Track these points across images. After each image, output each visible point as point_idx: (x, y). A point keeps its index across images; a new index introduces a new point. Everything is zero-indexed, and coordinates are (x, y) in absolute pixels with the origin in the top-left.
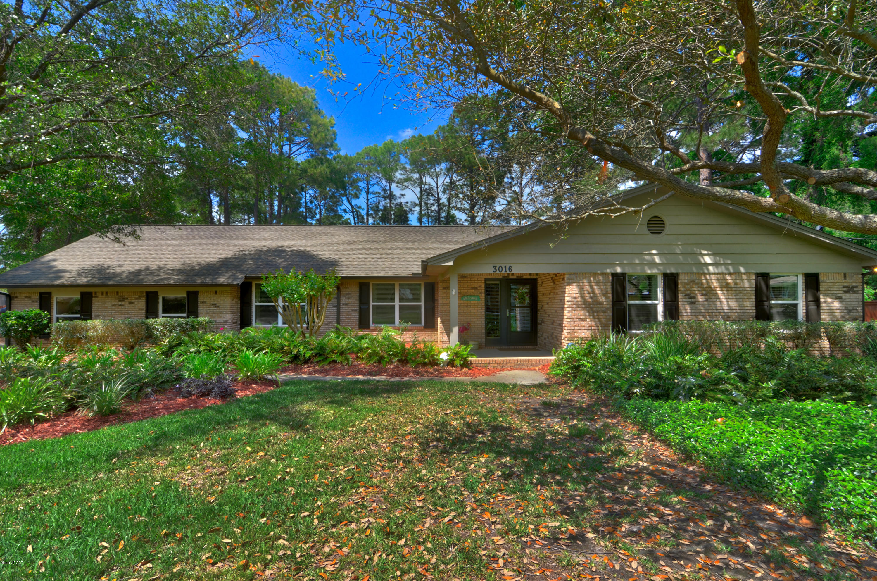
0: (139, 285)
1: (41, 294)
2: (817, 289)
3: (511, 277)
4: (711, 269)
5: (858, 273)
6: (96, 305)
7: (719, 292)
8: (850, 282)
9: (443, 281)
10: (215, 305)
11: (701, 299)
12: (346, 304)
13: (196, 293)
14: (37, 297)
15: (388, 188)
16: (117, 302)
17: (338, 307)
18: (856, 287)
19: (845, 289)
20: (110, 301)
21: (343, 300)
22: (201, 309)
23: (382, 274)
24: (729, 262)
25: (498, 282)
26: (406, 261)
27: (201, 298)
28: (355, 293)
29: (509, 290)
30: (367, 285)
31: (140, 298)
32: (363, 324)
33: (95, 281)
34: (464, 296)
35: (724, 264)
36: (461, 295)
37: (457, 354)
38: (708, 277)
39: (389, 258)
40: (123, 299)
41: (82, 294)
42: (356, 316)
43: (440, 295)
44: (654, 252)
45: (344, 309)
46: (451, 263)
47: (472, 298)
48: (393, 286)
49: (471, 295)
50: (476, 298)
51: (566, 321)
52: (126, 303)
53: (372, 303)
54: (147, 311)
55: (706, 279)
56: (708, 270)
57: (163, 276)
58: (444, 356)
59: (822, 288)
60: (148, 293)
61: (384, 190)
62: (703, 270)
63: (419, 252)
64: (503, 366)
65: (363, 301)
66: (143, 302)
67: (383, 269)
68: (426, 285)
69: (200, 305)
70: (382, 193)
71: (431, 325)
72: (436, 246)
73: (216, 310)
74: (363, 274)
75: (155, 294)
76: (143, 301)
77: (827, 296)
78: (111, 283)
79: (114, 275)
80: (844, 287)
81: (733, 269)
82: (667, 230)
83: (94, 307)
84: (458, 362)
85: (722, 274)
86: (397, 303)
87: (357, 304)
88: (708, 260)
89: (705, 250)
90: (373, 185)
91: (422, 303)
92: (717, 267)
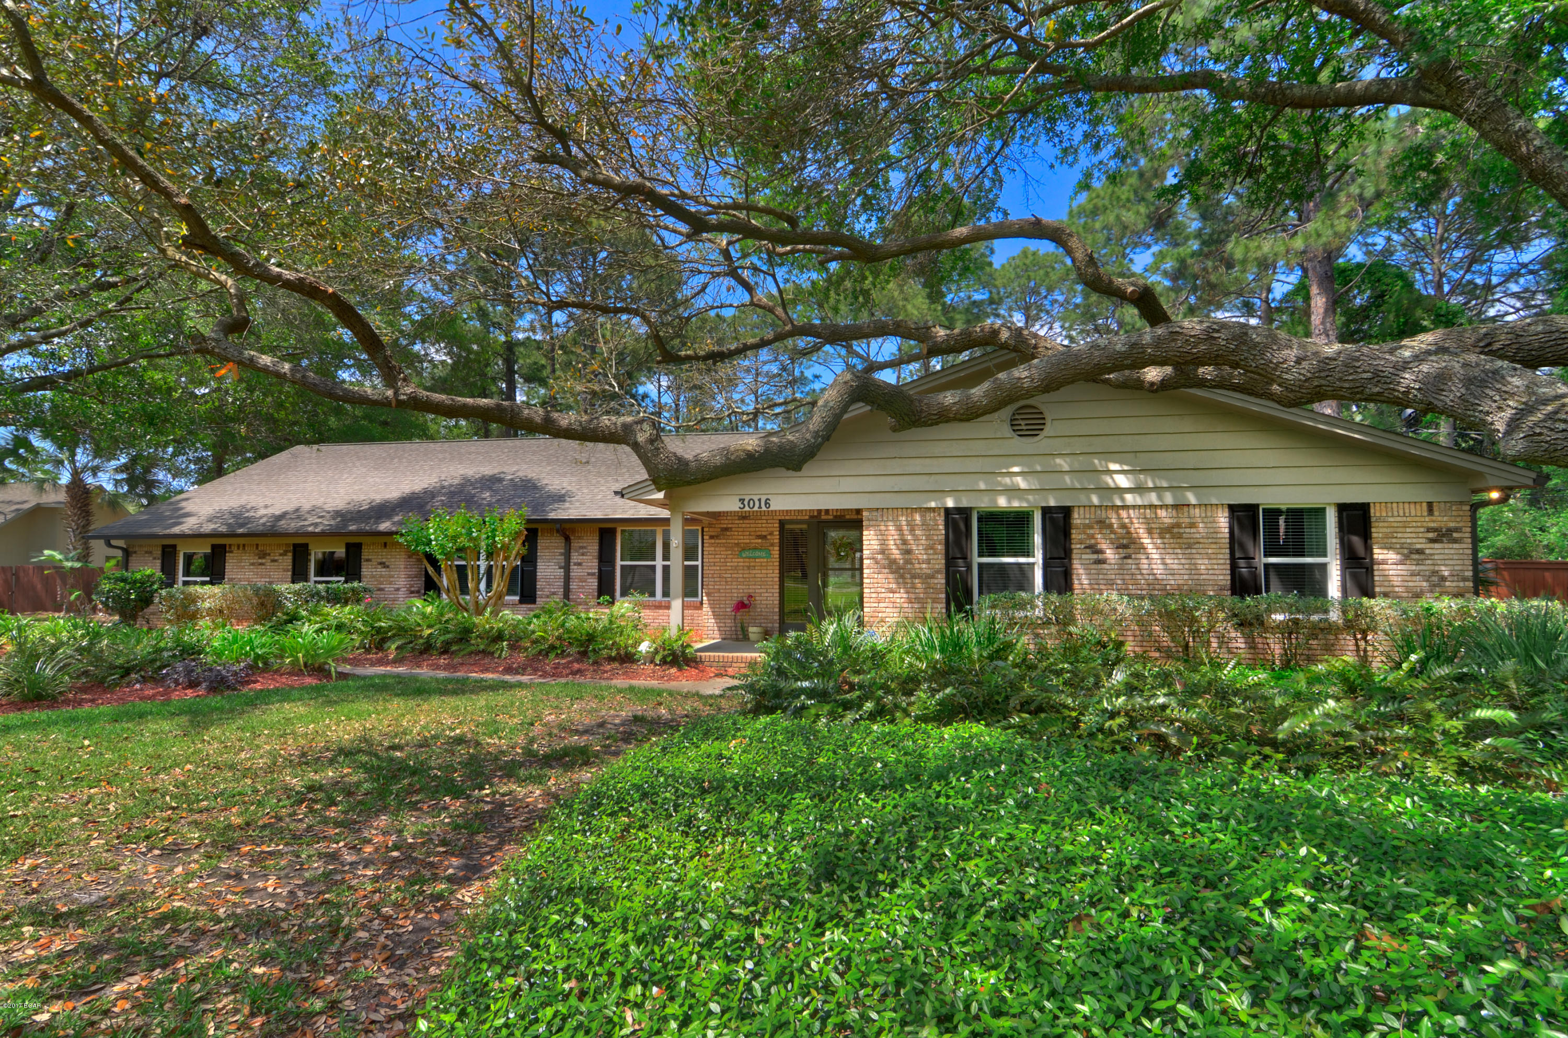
0: (285, 535)
1: (164, 547)
2: (1367, 535)
3: (824, 517)
4: (1129, 498)
5: (1461, 503)
6: (230, 564)
7: (1146, 541)
8: (1442, 520)
10: (383, 565)
11: (1110, 554)
12: (580, 564)
13: (359, 546)
14: (158, 552)
16: (257, 560)
17: (567, 568)
18: (1457, 530)
19: (1431, 535)
20: (248, 558)
21: (575, 557)
22: (366, 571)
24: (1165, 484)
25: (804, 526)
27: (365, 554)
28: (592, 546)
29: (822, 539)
30: (612, 532)
31: (284, 553)
33: (223, 529)
34: (744, 549)
35: (1155, 489)
37: (667, 644)
38: (1124, 514)
40: (263, 555)
41: (214, 547)
42: (595, 583)
44: (1016, 469)
45: (575, 572)
47: (758, 553)
48: (654, 533)
49: (755, 549)
50: (763, 554)
51: (866, 592)
52: (266, 561)
53: (619, 563)
54: (295, 572)
55: (1119, 518)
56: (1123, 499)
59: (1376, 533)
60: (295, 546)
62: (1112, 500)
65: (606, 557)
66: (288, 560)
69: (364, 564)
73: (384, 571)
74: (599, 515)
75: (305, 547)
76: (289, 558)
77: (1389, 548)
78: (241, 531)
79: (249, 520)
80: (1429, 530)
81: (1174, 497)
82: (1048, 430)
83: (228, 567)
85: (1151, 506)
86: (659, 563)
87: (595, 563)
88: (1123, 481)
89: (1115, 462)
91: (699, 563)
92: (1141, 495)
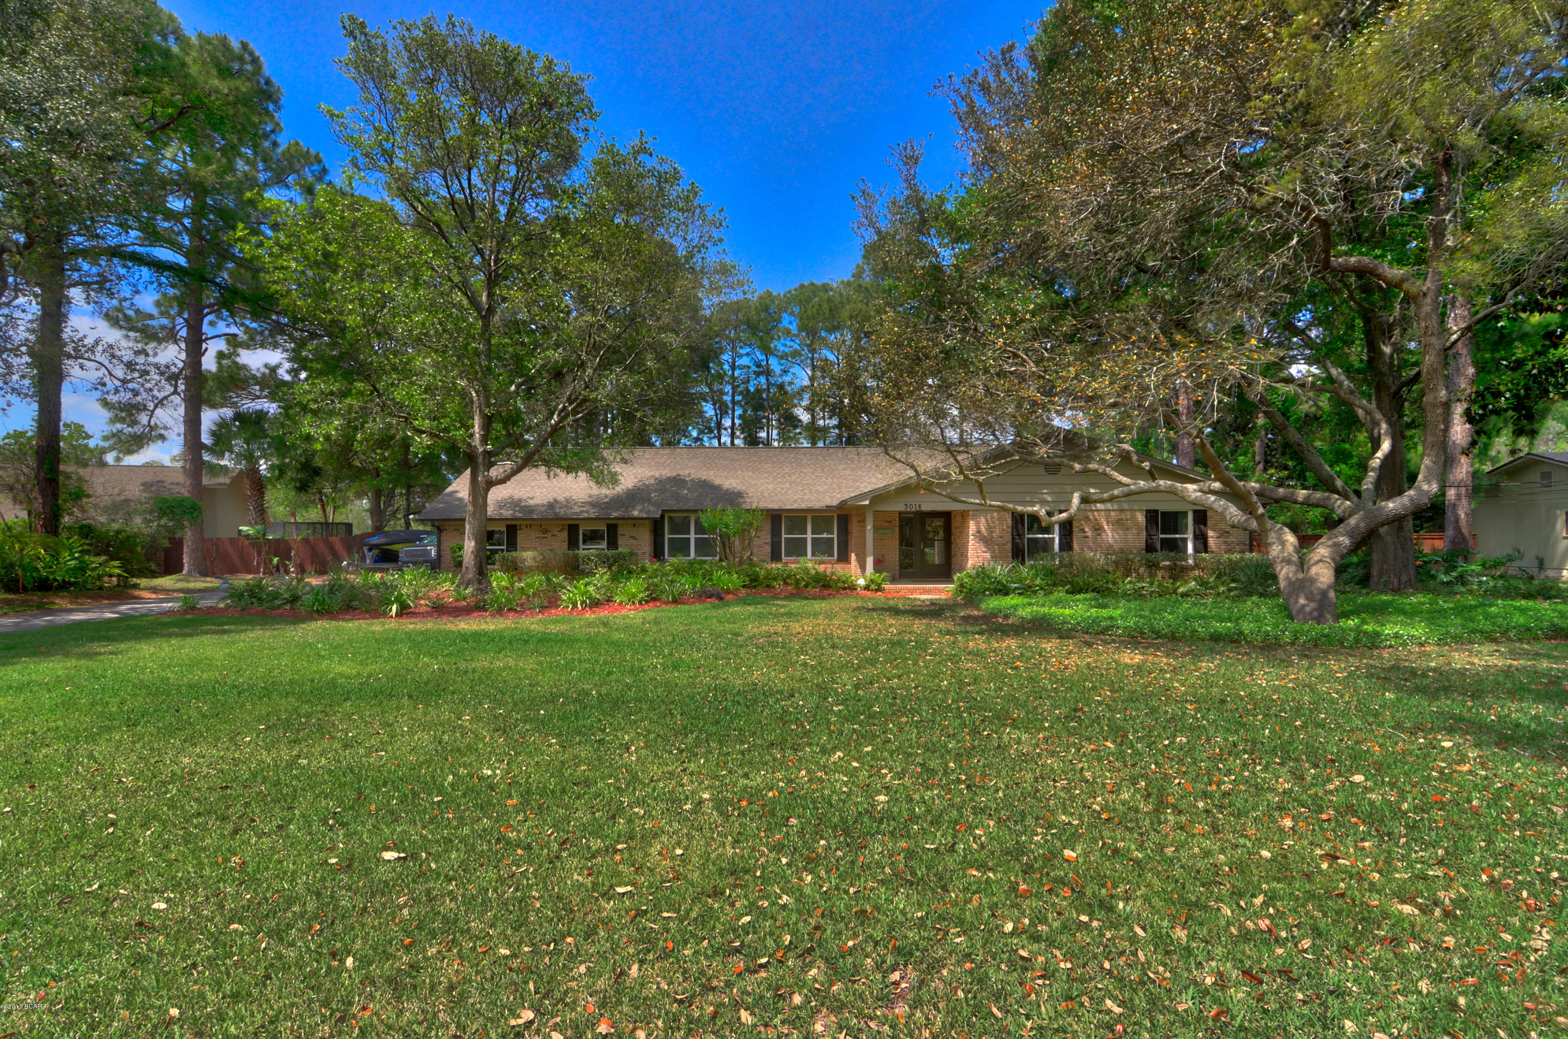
0: (558, 519)
2: (1205, 525)
3: (924, 512)
4: (1099, 506)
6: (521, 537)
9: (858, 515)
10: (634, 538)
11: (1090, 533)
12: (758, 537)
13: (616, 526)
15: (764, 363)
16: (540, 535)
20: (534, 533)
22: (622, 540)
23: (795, 506)
25: (912, 516)
26: (817, 492)
27: (620, 531)
28: (767, 526)
29: (923, 524)
30: (779, 517)
31: (562, 530)
32: (775, 556)
33: (518, 514)
34: (879, 529)
36: (876, 529)
37: (872, 581)
39: (800, 488)
40: (546, 532)
41: (508, 527)
42: (768, 549)
43: (854, 527)
45: (756, 541)
46: (867, 502)
47: (886, 532)
48: (805, 518)
49: (885, 528)
50: (890, 532)
51: (970, 552)
52: (549, 535)
53: (784, 536)
54: (569, 543)
57: (577, 509)
58: (861, 582)
59: (1209, 523)
60: (570, 526)
61: (759, 365)
62: (1091, 507)
63: (830, 480)
64: (913, 591)
65: (776, 533)
66: (564, 535)
67: (795, 501)
68: (839, 517)
69: (620, 537)
70: (754, 368)
71: (844, 558)
72: (848, 472)
73: (633, 541)
74: (776, 507)
75: (577, 526)
76: (565, 533)
77: (1214, 531)
82: (1063, 472)
83: (520, 539)
84: (873, 587)
85: (1109, 510)
86: (809, 536)
87: (769, 536)
90: (741, 356)
91: (835, 536)
92: (1104, 505)
